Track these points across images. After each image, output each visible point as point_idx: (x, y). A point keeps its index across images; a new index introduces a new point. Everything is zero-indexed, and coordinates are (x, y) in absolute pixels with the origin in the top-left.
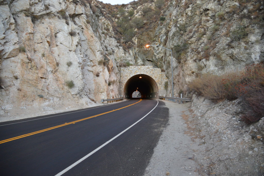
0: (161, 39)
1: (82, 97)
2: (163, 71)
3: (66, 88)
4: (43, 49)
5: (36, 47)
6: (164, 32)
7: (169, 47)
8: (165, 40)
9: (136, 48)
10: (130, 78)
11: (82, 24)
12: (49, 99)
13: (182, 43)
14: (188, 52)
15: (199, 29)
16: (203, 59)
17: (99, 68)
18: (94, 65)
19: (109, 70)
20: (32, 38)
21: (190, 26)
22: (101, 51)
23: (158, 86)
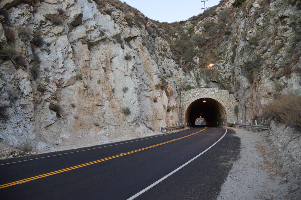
0: (227, 56)
1: (139, 125)
2: (231, 93)
3: (122, 115)
4: (99, 75)
5: (92, 74)
6: (231, 48)
7: (237, 64)
8: (233, 57)
9: (198, 68)
10: (192, 103)
11: (138, 47)
12: (105, 128)
13: (254, 59)
14: (262, 70)
15: (275, 41)
16: (282, 77)
17: (157, 93)
18: (151, 89)
19: (168, 95)
20: (88, 65)
21: (262, 39)
22: (159, 74)
23: (226, 111)
